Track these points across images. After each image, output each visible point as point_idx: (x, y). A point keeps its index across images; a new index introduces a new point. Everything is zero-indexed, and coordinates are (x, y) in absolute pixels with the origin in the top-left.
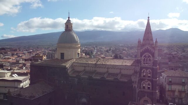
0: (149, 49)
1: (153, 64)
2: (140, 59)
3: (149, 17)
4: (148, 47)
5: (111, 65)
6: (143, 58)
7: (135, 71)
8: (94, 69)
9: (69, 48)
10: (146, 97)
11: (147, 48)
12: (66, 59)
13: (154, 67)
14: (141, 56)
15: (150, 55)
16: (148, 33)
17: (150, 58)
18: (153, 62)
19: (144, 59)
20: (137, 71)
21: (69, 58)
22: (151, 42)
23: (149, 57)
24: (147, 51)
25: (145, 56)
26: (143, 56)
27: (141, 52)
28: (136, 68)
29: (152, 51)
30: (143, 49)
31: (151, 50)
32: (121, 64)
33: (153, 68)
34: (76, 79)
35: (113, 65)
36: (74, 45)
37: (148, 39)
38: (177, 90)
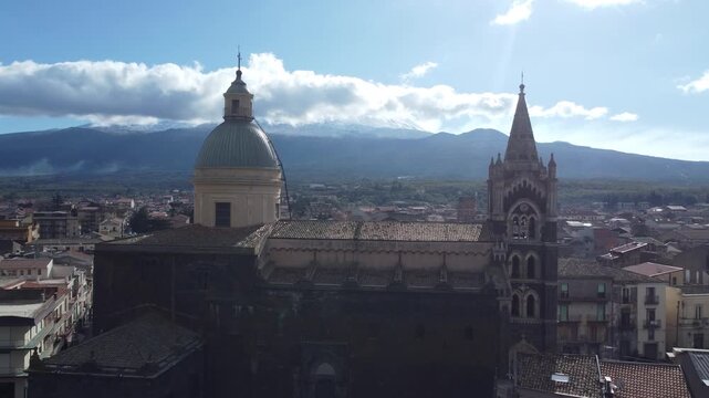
0: (530, 186)
1: (543, 235)
2: (502, 219)
3: (522, 87)
4: (527, 180)
5: (410, 241)
6: (511, 216)
7: (492, 257)
8: (350, 258)
9: (253, 184)
10: (524, 342)
11: (525, 182)
12: (238, 226)
13: (547, 244)
14: (506, 210)
15: (533, 206)
16: (523, 136)
17: (533, 215)
18: (543, 228)
19: (516, 219)
20: (497, 256)
21: (250, 223)
22: (535, 166)
23: (531, 211)
24: (524, 192)
25: (518, 211)
26: (512, 210)
27: (505, 199)
28: (497, 247)
29: (540, 194)
30: (513, 186)
31: (535, 189)
32: (441, 237)
33: (543, 246)
34: (294, 295)
35: (418, 241)
36: (266, 174)
37: (524, 157)
38: (584, 321)
